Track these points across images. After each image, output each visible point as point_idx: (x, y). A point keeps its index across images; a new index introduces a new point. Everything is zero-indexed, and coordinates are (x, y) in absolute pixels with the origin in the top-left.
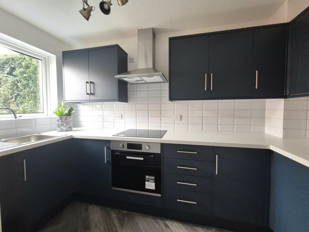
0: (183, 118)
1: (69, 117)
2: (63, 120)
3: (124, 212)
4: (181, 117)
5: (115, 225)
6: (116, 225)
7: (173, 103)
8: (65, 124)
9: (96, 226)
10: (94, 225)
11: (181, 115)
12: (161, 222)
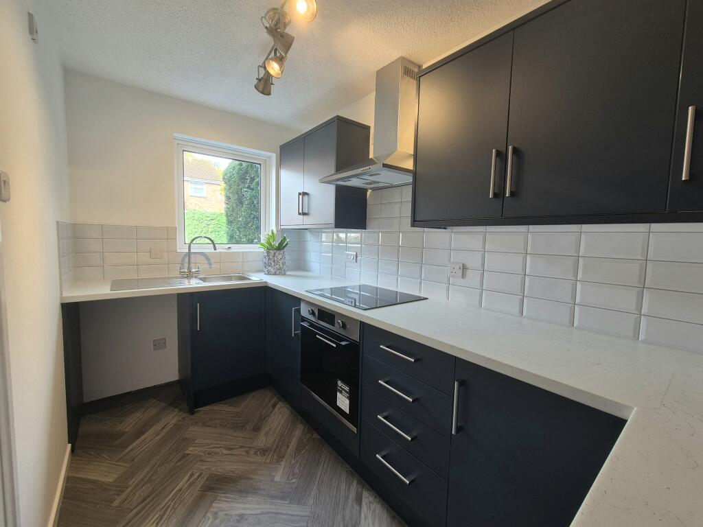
0: (469, 272)
1: (278, 252)
2: (271, 257)
3: (316, 436)
4: (464, 268)
5: (288, 446)
6: (290, 447)
7: (448, 230)
8: (273, 264)
9: (267, 433)
10: (267, 429)
11: (463, 265)
12: (354, 486)
